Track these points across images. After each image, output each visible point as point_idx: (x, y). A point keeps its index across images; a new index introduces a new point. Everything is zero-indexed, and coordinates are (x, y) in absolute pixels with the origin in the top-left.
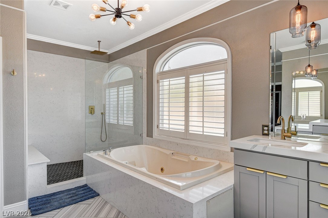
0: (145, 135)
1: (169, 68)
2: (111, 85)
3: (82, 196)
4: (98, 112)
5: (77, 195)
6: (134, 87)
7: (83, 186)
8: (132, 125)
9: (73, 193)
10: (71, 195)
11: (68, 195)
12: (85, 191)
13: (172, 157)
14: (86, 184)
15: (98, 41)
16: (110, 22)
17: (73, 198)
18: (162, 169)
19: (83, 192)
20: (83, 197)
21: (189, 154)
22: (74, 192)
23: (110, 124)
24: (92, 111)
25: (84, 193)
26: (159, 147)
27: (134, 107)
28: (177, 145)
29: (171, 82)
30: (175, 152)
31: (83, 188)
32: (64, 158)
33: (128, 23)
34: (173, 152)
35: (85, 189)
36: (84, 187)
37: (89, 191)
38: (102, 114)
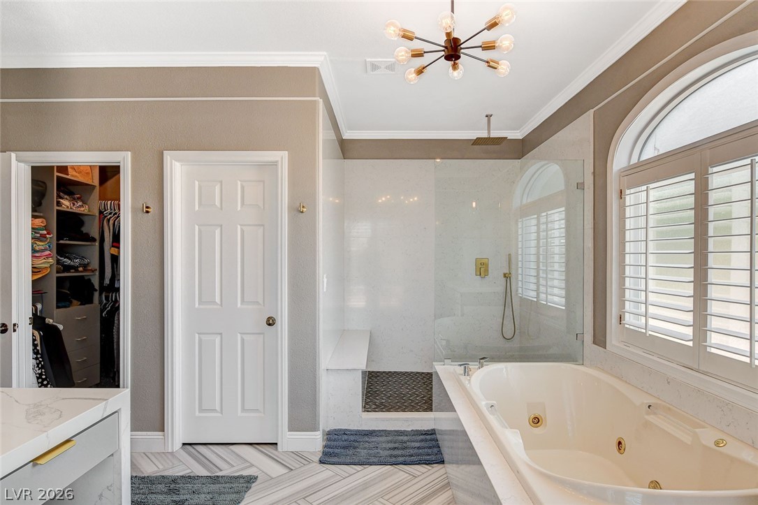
0: (588, 337)
1: (656, 152)
2: (525, 212)
3: (412, 452)
4: (496, 271)
5: (404, 449)
6: (567, 211)
7: (426, 433)
8: (564, 308)
9: (403, 442)
10: (396, 445)
11: (391, 442)
12: (423, 444)
13: (646, 417)
14: (434, 430)
15: (487, 116)
16: (450, 75)
17: (396, 452)
18: (620, 443)
19: (417, 445)
20: (411, 456)
21: (704, 421)
22: (405, 438)
23: (524, 301)
24: (482, 269)
25: (419, 448)
26: (620, 378)
27: (567, 264)
28: (668, 383)
29: (652, 193)
30: (659, 402)
31: (423, 437)
32: (426, 362)
33: (491, 65)
34: (651, 401)
35: (426, 440)
36: (428, 434)
37: (430, 448)
38: (505, 275)
